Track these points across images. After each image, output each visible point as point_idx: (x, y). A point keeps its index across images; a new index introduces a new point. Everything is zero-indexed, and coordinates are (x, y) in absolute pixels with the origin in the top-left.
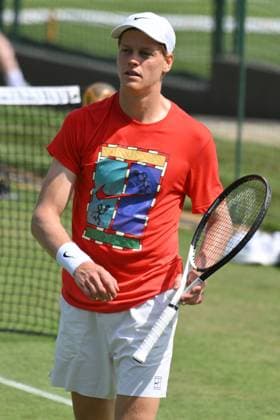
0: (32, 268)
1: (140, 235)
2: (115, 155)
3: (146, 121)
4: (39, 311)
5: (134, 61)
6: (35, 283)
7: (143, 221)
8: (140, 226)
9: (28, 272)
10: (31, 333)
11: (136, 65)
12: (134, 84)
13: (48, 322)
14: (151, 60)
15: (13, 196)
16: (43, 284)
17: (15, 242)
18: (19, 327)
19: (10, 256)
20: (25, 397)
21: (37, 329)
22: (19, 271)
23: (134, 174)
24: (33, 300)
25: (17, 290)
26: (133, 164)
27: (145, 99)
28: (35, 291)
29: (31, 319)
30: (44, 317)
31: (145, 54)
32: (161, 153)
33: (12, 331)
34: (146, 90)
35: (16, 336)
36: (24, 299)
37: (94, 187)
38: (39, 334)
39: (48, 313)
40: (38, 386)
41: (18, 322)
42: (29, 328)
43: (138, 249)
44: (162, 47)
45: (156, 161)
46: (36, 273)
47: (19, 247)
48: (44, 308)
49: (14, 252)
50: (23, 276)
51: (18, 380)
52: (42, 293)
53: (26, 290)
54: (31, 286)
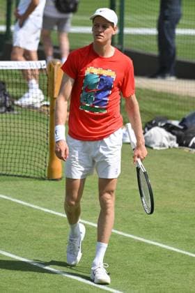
0: (25, 146)
1: (105, 107)
2: (93, 72)
3: (106, 56)
4: (28, 166)
5: (100, 30)
6: (26, 153)
7: (106, 101)
8: (106, 103)
9: (23, 148)
10: (24, 177)
11: (101, 32)
12: (100, 40)
13: (32, 171)
14: (108, 30)
15: (16, 112)
16: (30, 153)
17: (16, 134)
18: (19, 174)
19: (14, 140)
20: (23, 207)
21: (28, 175)
22: (19, 148)
23: (102, 80)
24: (25, 161)
25: (18, 156)
26: (101, 75)
27: (105, 46)
28: (26, 157)
29: (25, 170)
30: (30, 169)
31: (105, 27)
32: (113, 71)
33: (15, 176)
34: (105, 42)
35: (18, 178)
36: (21, 161)
37: (83, 86)
38: (28, 177)
39: (32, 167)
40: (28, 202)
41: (18, 171)
42: (24, 174)
43: (105, 112)
44: (112, 24)
45: (111, 74)
46: (27, 148)
47: (18, 137)
48: (30, 165)
49: (16, 138)
50: (21, 150)
51: (19, 199)
52: (29, 157)
53: (22, 156)
54: (24, 155)
